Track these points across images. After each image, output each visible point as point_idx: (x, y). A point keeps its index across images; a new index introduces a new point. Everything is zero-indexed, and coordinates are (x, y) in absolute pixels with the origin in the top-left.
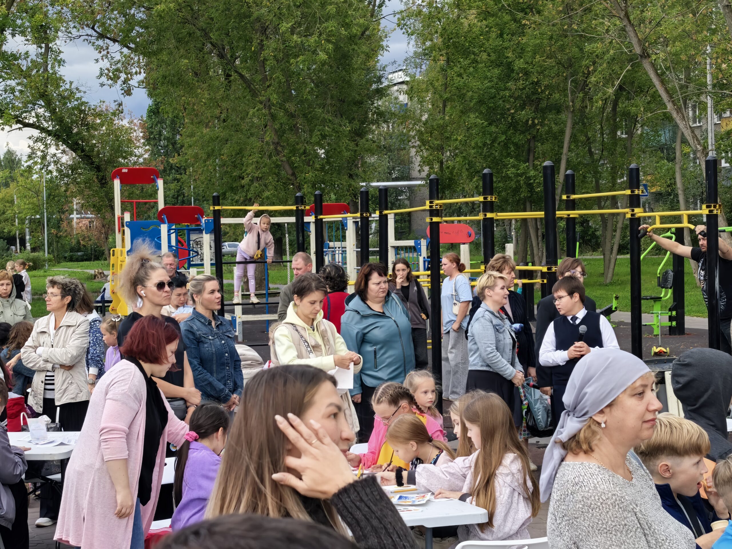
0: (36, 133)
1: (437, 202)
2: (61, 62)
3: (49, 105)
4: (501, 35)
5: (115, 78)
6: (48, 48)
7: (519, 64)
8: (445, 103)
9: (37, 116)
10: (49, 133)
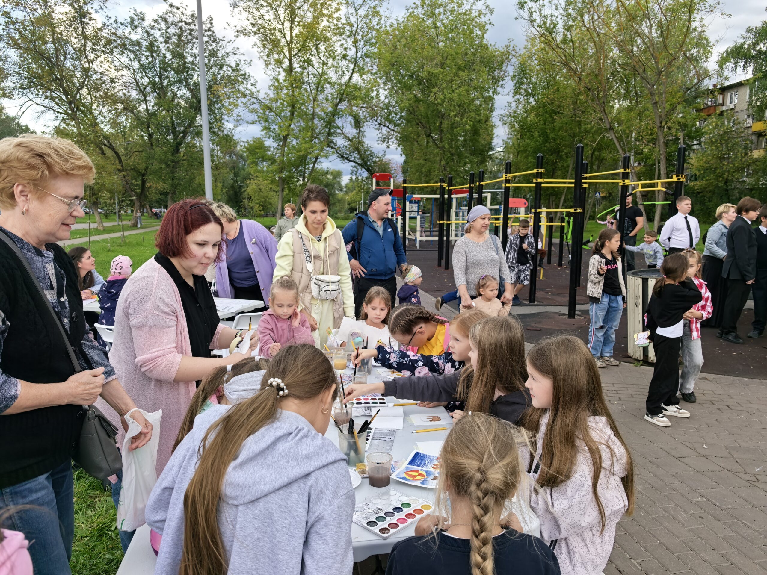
0: (353, 164)
1: (509, 175)
2: (364, 136)
3: (359, 153)
4: (545, 124)
5: (384, 142)
6: (360, 130)
7: (552, 135)
8: (518, 153)
9: (355, 157)
10: (358, 164)
